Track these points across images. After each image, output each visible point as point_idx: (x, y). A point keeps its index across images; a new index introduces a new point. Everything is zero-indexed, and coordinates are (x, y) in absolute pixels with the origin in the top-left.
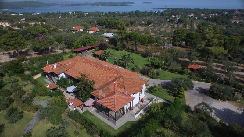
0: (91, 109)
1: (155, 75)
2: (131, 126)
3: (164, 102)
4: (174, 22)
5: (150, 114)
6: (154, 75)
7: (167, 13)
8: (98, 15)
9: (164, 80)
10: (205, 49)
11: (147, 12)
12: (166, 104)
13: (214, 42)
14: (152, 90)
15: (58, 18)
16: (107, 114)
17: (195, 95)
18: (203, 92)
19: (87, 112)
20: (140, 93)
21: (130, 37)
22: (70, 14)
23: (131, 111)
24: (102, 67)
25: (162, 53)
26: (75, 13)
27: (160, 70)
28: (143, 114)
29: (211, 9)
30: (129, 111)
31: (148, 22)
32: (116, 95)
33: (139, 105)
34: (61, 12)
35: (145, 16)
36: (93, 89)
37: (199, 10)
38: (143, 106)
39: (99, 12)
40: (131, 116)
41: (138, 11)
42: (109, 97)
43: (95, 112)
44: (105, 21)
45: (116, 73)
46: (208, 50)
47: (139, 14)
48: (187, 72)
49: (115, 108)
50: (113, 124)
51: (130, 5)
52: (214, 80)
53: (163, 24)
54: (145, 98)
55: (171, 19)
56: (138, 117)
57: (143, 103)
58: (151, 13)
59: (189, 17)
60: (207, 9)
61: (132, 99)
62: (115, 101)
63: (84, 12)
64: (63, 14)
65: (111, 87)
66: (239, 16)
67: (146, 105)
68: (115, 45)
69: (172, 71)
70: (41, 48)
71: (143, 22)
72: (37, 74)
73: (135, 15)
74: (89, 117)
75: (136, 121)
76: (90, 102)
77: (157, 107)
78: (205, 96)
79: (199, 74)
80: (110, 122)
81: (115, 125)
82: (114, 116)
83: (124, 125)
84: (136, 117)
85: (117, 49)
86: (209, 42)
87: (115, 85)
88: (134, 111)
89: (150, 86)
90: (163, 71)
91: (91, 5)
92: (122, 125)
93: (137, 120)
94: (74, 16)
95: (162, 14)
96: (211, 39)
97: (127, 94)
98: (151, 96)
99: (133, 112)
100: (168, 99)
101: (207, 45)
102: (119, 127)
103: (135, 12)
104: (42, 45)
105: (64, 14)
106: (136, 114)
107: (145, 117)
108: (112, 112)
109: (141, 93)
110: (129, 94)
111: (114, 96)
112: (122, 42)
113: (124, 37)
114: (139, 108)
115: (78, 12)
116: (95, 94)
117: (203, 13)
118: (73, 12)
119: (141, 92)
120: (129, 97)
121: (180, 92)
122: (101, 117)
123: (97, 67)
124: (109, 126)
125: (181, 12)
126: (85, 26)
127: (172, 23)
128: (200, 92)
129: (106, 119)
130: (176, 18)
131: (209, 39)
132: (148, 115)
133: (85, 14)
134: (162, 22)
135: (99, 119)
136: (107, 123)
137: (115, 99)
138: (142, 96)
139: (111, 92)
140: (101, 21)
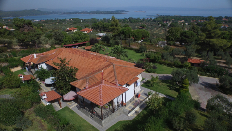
0: (72, 105)
1: (152, 69)
2: (123, 128)
3: (165, 97)
4: (166, 27)
5: (148, 112)
6: (150, 68)
7: (159, 19)
8: (94, 21)
9: (162, 74)
10: (206, 41)
11: (140, 19)
12: (168, 100)
13: (216, 33)
14: (149, 85)
15: (55, 24)
16: (91, 111)
17: (201, 89)
18: (209, 86)
19: (67, 108)
20: (135, 86)
21: (123, 33)
22: (67, 20)
23: (123, 107)
24: (89, 56)
25: (157, 51)
26: (72, 20)
27: (156, 64)
28: (140, 112)
29: (199, 17)
30: (121, 107)
31: (141, 26)
32: (103, 84)
33: (134, 101)
34: (59, 19)
35: (138, 22)
36: (75, 78)
37: (188, 17)
38: (138, 103)
39: (94, 19)
40: (123, 114)
41: (131, 18)
42: (94, 88)
43: (76, 109)
44: (100, 24)
45: (105, 61)
46: (210, 42)
47: (132, 21)
48: (188, 65)
49: (101, 101)
50: (99, 125)
51: (124, 13)
52: (220, 74)
53: (155, 29)
54: (141, 93)
55: (163, 24)
56: (133, 115)
57: (139, 98)
58: (144, 19)
59: (180, 23)
60: (196, 16)
61: (125, 90)
62: (101, 92)
63: (81, 19)
64: (60, 20)
65: (98, 76)
66: (227, 22)
67: (142, 101)
68: (108, 42)
69: (170, 65)
70: (26, 40)
71: (136, 27)
72: (16, 66)
73: (129, 21)
74: (68, 115)
75: (130, 121)
76: (70, 95)
77: (158, 102)
78: (214, 91)
79: (201, 68)
80: (95, 122)
81: (101, 126)
82: (100, 113)
83: (113, 126)
84: (130, 115)
85: (110, 46)
86: (210, 34)
87: (103, 74)
88: (128, 108)
89: (147, 80)
90: (160, 65)
91: (87, 13)
92: (111, 126)
93: (131, 119)
94: (70, 22)
95: (154, 21)
96: (212, 30)
97: (118, 84)
98: (147, 90)
99: (126, 109)
100: (169, 94)
101: (207, 37)
102: (107, 128)
103: (128, 19)
104: (26, 37)
105: (62, 20)
106: (130, 112)
107: (142, 115)
108: (98, 108)
109: (137, 86)
110: (121, 84)
111: (100, 86)
112: (114, 39)
113: (117, 33)
114: (133, 104)
115: (75, 19)
116: (76, 84)
117: (192, 20)
118: (70, 19)
119: (136, 84)
120: (120, 88)
121: (184, 85)
122: (83, 115)
123: (84, 56)
124: (93, 127)
125: (172, 19)
126: (80, 28)
127: (164, 28)
128: (205, 86)
129: (90, 118)
130: (168, 23)
131: (210, 31)
132: (145, 112)
133: (81, 20)
134: (155, 27)
135: (81, 118)
136: (91, 123)
137: (101, 90)
138: (138, 89)
139: (97, 82)
140: (95, 25)
